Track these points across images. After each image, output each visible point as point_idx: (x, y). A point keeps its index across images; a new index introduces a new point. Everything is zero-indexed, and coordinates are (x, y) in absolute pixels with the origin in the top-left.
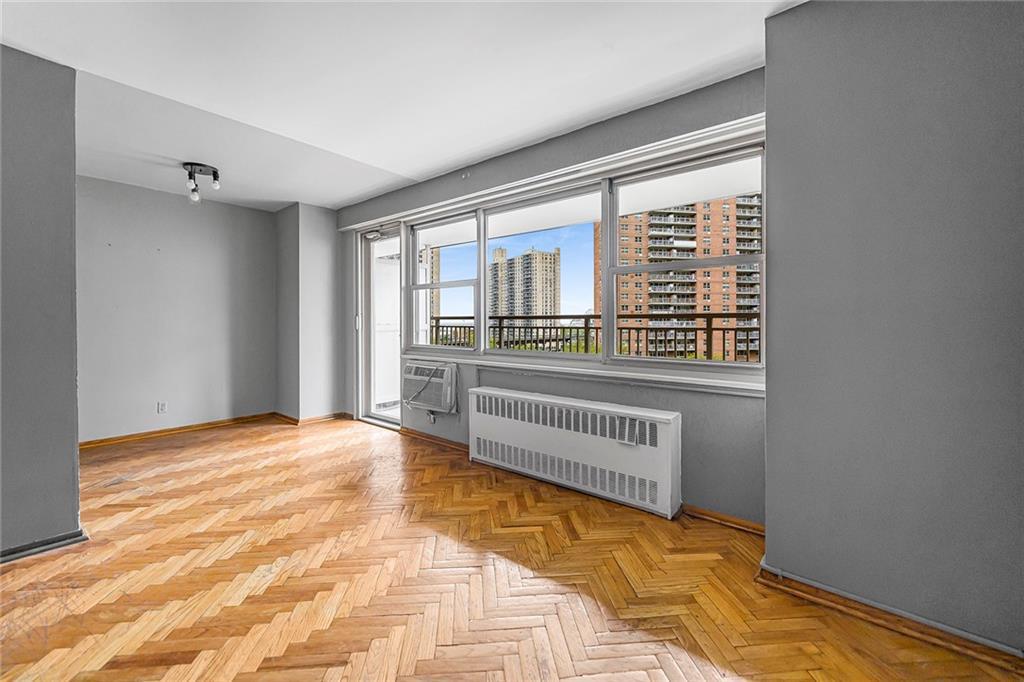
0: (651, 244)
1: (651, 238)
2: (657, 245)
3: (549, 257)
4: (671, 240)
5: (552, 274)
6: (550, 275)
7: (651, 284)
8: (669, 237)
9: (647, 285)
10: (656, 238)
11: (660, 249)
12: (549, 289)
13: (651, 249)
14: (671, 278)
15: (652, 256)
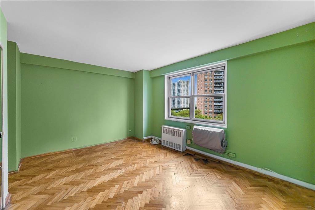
0: (215, 78)
1: (215, 76)
2: (217, 78)
3: (186, 82)
4: (222, 76)
5: (187, 87)
6: (186, 88)
7: (215, 91)
8: (221, 75)
9: (214, 91)
10: (217, 76)
11: (218, 79)
12: (186, 92)
13: (215, 79)
14: (222, 89)
15: (215, 82)
